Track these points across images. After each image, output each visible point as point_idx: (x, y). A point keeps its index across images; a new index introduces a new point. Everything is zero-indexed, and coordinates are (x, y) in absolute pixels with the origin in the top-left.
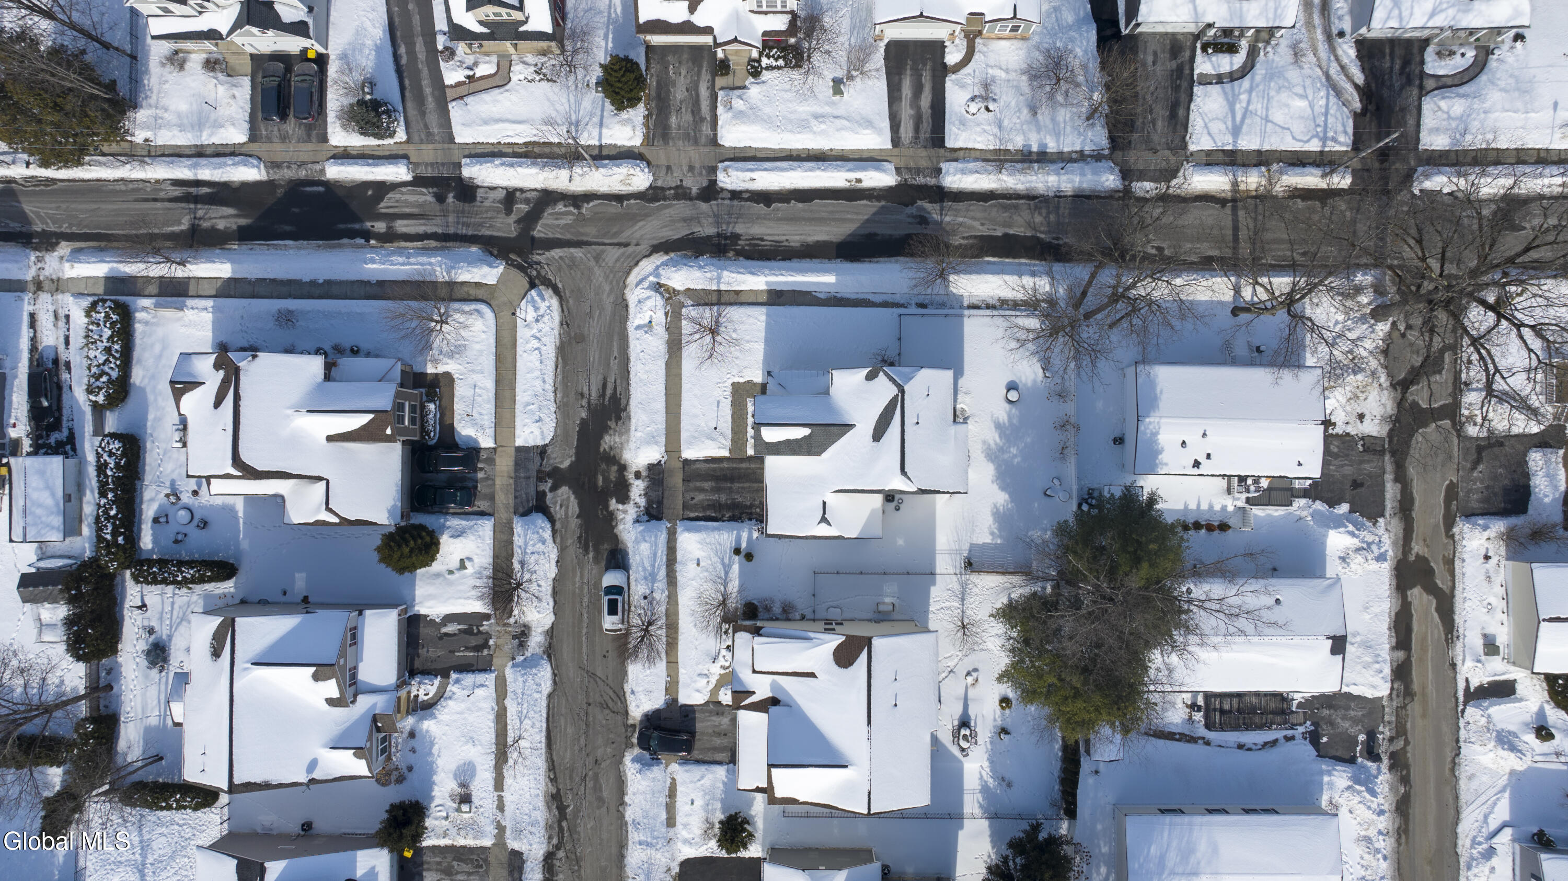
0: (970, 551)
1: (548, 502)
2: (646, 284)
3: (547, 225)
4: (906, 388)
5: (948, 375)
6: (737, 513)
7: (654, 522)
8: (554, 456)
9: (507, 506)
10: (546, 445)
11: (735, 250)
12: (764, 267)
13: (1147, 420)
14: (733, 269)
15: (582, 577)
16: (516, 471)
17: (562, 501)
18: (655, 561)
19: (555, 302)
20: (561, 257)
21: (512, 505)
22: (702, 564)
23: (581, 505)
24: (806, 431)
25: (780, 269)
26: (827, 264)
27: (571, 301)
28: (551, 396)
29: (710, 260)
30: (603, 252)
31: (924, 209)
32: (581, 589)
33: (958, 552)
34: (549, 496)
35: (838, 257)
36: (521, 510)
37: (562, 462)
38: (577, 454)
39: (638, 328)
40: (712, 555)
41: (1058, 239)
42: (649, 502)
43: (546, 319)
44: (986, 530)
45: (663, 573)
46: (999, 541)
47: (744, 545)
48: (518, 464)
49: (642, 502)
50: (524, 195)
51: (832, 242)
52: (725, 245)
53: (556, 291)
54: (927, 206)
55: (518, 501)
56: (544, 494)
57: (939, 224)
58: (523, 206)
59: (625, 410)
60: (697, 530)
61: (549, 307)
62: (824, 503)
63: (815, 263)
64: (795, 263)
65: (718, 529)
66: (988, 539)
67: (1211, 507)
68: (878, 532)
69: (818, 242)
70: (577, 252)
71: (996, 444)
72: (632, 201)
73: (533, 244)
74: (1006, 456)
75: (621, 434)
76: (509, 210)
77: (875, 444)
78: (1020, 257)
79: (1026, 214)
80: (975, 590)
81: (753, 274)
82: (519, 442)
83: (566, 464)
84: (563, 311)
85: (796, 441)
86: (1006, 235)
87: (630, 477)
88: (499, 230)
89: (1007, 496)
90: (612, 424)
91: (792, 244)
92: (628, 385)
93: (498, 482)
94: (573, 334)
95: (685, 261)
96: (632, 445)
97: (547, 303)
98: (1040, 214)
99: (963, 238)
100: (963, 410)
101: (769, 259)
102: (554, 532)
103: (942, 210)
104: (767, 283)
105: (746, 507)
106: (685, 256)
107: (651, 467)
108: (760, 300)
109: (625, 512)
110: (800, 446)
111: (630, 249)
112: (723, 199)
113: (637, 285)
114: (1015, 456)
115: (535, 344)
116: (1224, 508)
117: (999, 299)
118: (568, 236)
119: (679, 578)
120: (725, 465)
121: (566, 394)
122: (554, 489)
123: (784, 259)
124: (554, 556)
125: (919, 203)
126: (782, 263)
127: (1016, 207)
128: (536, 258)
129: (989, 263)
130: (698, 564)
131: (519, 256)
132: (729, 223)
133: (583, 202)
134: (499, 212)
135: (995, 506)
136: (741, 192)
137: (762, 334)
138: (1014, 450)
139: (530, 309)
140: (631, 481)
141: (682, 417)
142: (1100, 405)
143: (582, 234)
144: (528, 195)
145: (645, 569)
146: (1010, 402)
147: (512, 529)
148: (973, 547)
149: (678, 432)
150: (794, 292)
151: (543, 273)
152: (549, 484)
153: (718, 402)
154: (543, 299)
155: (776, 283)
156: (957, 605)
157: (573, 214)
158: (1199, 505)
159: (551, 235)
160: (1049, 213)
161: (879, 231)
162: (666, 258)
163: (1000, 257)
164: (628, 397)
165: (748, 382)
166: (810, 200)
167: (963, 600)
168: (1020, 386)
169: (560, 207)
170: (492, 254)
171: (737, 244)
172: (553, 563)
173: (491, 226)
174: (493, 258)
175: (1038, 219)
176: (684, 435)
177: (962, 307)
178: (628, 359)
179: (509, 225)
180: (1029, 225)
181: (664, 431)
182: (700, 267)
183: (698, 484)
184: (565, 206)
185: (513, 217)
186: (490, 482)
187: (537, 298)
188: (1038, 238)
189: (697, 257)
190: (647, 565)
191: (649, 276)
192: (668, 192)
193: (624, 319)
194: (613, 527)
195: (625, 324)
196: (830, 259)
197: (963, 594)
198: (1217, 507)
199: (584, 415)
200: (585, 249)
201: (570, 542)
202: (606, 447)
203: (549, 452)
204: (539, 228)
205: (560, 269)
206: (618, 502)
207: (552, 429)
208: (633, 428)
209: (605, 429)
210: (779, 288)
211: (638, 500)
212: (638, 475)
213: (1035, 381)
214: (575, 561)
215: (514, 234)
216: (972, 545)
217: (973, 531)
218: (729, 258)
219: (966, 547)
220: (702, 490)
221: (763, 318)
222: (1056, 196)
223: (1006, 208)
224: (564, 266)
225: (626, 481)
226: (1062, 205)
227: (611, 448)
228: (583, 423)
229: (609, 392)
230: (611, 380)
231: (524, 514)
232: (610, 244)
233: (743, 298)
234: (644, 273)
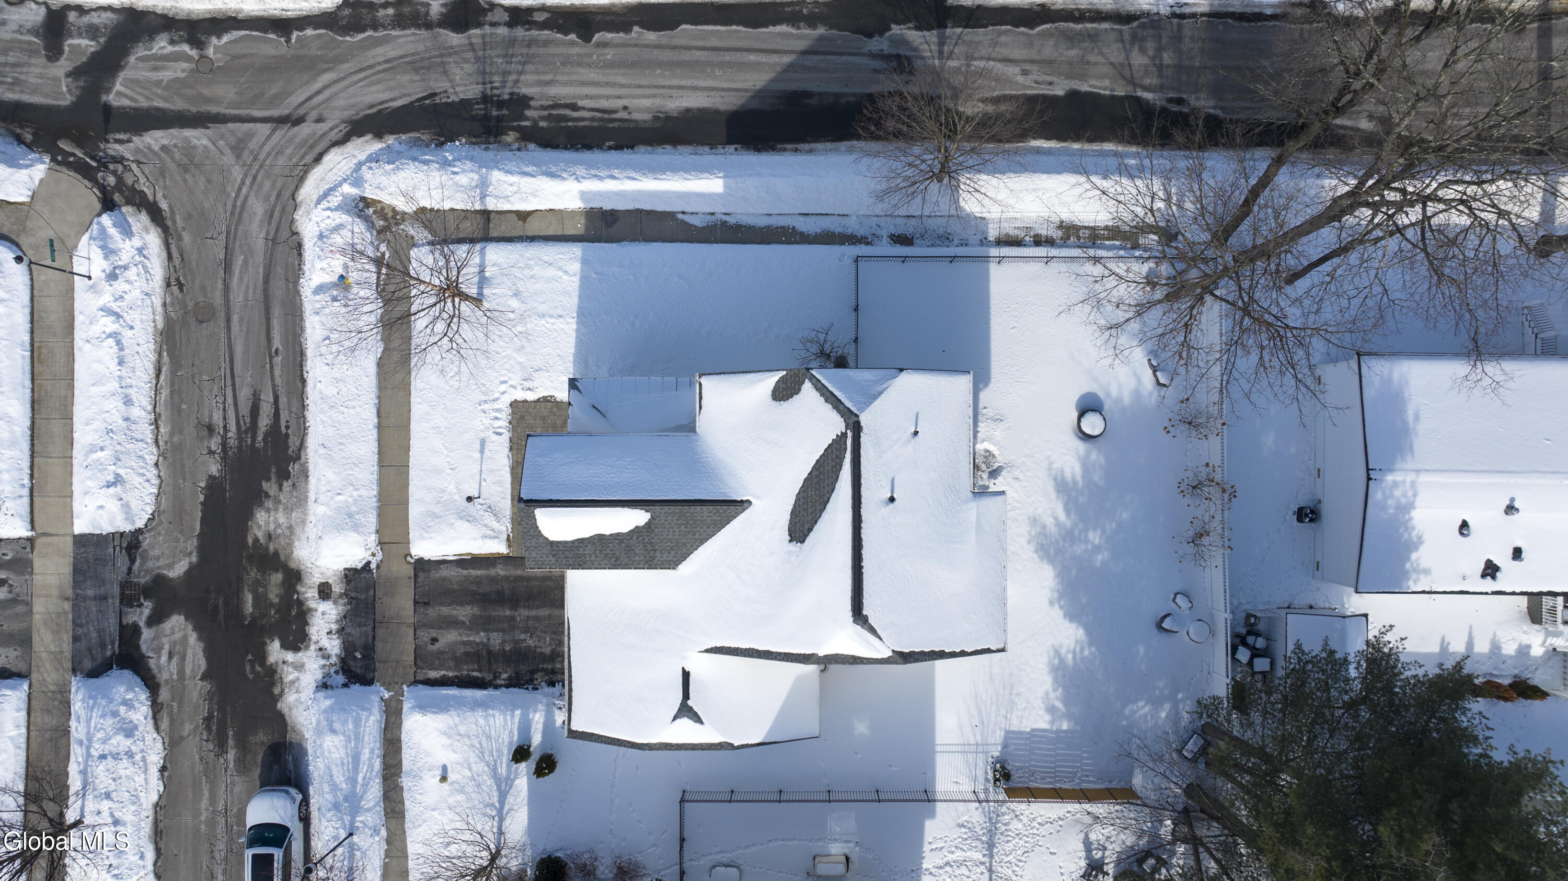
0: (1005, 746)
1: (144, 647)
2: (335, 200)
3: (132, 81)
4: (864, 419)
5: (963, 383)
6: (523, 668)
7: (356, 688)
8: (157, 552)
9: (57, 657)
10: (139, 531)
11: (518, 129)
12: (575, 163)
13: (1390, 478)
14: (511, 166)
15: (213, 800)
16: (76, 584)
17: (173, 644)
18: (356, 769)
19: (153, 240)
20: (164, 148)
21: (68, 655)
22: (451, 777)
23: (210, 654)
24: (639, 517)
25: (608, 166)
26: (707, 157)
27: (186, 237)
28: (147, 432)
29: (467, 150)
30: (250, 135)
31: (904, 42)
32: (212, 824)
33: (980, 748)
34: (147, 634)
35: (729, 142)
36: (88, 665)
37: (171, 566)
38: (203, 549)
39: (320, 289)
40: (473, 758)
41: (1180, 101)
42: (348, 647)
43: (132, 273)
44: (1039, 703)
45: (374, 792)
46: (1065, 727)
47: (537, 740)
48: (80, 571)
49: (334, 646)
50: (86, 19)
51: (717, 112)
52: (499, 119)
53: (156, 216)
54: (914, 36)
55: (82, 645)
56: (135, 630)
57: (937, 74)
58: (84, 42)
59: (298, 458)
60: (441, 707)
61: (140, 251)
62: (686, 675)
63: (684, 154)
64: (641, 155)
65: (483, 705)
66: (1041, 721)
67: (1496, 647)
68: (811, 725)
69: (688, 110)
70: (197, 137)
71: (1058, 524)
72: (310, 32)
73: (107, 121)
74: (1079, 549)
75: (289, 510)
76: (54, 51)
77: (795, 547)
78: (1103, 139)
79: (1115, 53)
80: (1016, 825)
81: (552, 175)
82: (81, 527)
83: (178, 570)
84: (170, 257)
85: (617, 537)
86: (1073, 95)
87: (310, 594)
88: (34, 92)
89: (1081, 633)
90: (270, 487)
91: (636, 116)
92: (303, 407)
93: (39, 607)
94: (191, 305)
95: (415, 152)
96: (311, 531)
97: (137, 242)
98: (1143, 50)
99: (984, 101)
100: (989, 454)
101: (588, 147)
102: (156, 708)
103: (941, 43)
104: (583, 195)
105: (544, 658)
106: (416, 143)
107: (352, 576)
108: (571, 232)
109: (299, 667)
110: (629, 549)
111: (305, 130)
112: (493, 24)
113: (318, 202)
114: (1097, 549)
115: (108, 324)
116: (1523, 651)
117: (1061, 226)
118: (178, 105)
119: (407, 804)
120: (500, 571)
121: (177, 428)
122: (155, 619)
123: (619, 147)
124: (155, 758)
125: (896, 29)
126: (614, 156)
127: (1093, 37)
128: (114, 149)
129: (1038, 151)
130: (444, 779)
131: (79, 144)
132: (506, 73)
133: (209, 33)
134: (33, 52)
135: (1057, 652)
136: (530, 10)
137: (573, 301)
138: (1095, 537)
139: (97, 254)
140: (312, 604)
141: (413, 473)
142: (1269, 440)
143: (208, 100)
144: (94, 19)
145: (334, 787)
146: (1086, 437)
147: (68, 704)
148: (1010, 737)
149: (404, 503)
150: (639, 213)
151: (129, 180)
152: (147, 612)
153: (483, 442)
154: (127, 232)
155: (601, 194)
156: (978, 856)
157: (189, 59)
158: (1470, 644)
159: (143, 103)
160: (1160, 49)
161: (814, 87)
162: (377, 146)
163: (1061, 138)
164: (303, 432)
165: (545, 400)
166: (673, 26)
167: (991, 846)
168: (1106, 407)
169: (162, 45)
170: (20, 140)
171: (523, 118)
172: (154, 772)
173: (17, 82)
174: (20, 149)
175: (1139, 60)
176: (415, 511)
177: (984, 242)
178: (302, 354)
179: (56, 80)
180: (1123, 72)
181: (374, 503)
182: (445, 164)
183: (445, 610)
184: (172, 42)
185: (64, 65)
186: (21, 609)
187: (113, 231)
188: (1138, 99)
189: (441, 145)
190: (339, 778)
191: (340, 184)
192: (381, 13)
193: (295, 272)
194: (275, 699)
195: (296, 283)
196: (713, 146)
197: (991, 833)
198: (1509, 649)
199: (214, 469)
200: (214, 130)
201: (188, 727)
202: (260, 535)
203: (145, 544)
204: (118, 87)
205: (162, 172)
206: (286, 646)
207: (150, 499)
208: (312, 496)
209: (257, 498)
210: (607, 206)
211: (325, 642)
212: (325, 591)
213: (1137, 394)
214: (199, 768)
215: (67, 100)
216: (1008, 732)
217: (1012, 704)
218: (508, 146)
219: (997, 737)
220: (451, 623)
221: (576, 267)
222: (1174, 15)
223: (1072, 39)
224: (171, 165)
225: (300, 603)
226: (1187, 32)
227: (269, 537)
228: (214, 486)
229: (264, 422)
230: (267, 398)
231: (94, 673)
232: (264, 120)
233: (533, 227)
234: (333, 178)
